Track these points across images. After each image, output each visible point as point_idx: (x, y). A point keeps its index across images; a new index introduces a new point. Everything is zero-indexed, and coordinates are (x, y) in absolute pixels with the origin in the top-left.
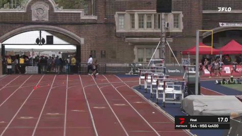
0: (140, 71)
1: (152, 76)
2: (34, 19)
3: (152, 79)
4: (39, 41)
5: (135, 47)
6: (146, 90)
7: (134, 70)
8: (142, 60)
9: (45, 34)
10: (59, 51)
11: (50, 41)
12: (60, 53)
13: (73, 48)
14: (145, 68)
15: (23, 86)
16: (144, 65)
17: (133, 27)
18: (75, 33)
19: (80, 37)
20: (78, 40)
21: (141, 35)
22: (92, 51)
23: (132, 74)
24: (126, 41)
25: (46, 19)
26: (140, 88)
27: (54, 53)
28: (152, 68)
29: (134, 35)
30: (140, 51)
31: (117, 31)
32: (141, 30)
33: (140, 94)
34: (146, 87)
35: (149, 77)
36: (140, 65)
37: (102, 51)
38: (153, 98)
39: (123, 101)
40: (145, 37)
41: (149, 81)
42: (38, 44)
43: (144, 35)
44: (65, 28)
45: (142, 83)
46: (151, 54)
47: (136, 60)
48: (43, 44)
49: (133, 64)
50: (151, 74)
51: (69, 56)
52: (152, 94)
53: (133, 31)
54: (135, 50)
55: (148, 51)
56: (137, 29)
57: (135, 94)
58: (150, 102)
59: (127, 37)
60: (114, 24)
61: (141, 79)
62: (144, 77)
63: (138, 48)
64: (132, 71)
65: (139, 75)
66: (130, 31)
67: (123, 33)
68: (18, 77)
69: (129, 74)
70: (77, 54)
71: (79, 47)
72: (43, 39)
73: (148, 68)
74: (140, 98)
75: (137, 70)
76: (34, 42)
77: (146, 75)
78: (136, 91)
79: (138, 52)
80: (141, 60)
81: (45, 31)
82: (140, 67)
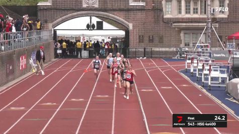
0: (187, 55)
1: (198, 60)
2: (85, 6)
3: (198, 63)
4: (90, 27)
5: (182, 32)
6: (192, 73)
7: (180, 55)
8: (189, 45)
11: (100, 26)
12: (109, 38)
14: (191, 52)
15: (74, 69)
16: (190, 50)
17: (180, 12)
18: (124, 19)
19: (129, 22)
20: (126, 26)
21: (188, 21)
22: (140, 36)
23: (179, 58)
24: (173, 26)
25: (97, 6)
26: (187, 72)
27: (103, 38)
28: (198, 52)
29: (181, 20)
31: (165, 17)
32: (188, 16)
33: (186, 77)
34: (192, 71)
35: (195, 61)
36: (187, 49)
37: (149, 37)
38: (199, 81)
39: (171, 85)
40: (192, 22)
41: (196, 65)
42: (88, 29)
43: (190, 20)
44: (114, 14)
45: (189, 66)
46: (197, 39)
47: (182, 45)
48: (93, 29)
49: (180, 48)
50: (197, 58)
51: (118, 41)
52: (198, 77)
53: (180, 16)
54: (182, 35)
55: (195, 35)
56: (184, 15)
57: (181, 77)
58: (196, 85)
59: (174, 23)
60: (161, 10)
61: (187, 63)
62: (190, 61)
63: (185, 33)
64: (178, 55)
65: (185, 59)
66: (177, 17)
67: (170, 19)
68: (69, 60)
69: (176, 58)
70: (126, 40)
71: (127, 32)
72: (93, 24)
73: (195, 53)
74: (186, 82)
75: (184, 54)
77: (192, 59)
78: (183, 75)
79: (185, 37)
80: (187, 45)
81: (97, 17)
82: (186, 52)
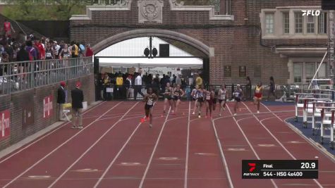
0: (297, 96)
1: (314, 104)
2: (141, 20)
3: (314, 108)
4: (149, 53)
5: (290, 61)
6: (305, 123)
7: (288, 95)
8: (300, 80)
9: (157, 43)
10: (178, 67)
12: (178, 70)
13: (198, 62)
14: (304, 92)
15: (125, 117)
16: (302, 88)
17: (287, 31)
18: (200, 40)
19: (208, 45)
20: (205, 51)
21: (298, 43)
22: (225, 67)
23: (285, 100)
24: (277, 52)
25: (160, 21)
26: (297, 121)
27: (170, 70)
28: (314, 92)
29: (288, 43)
30: (297, 66)
31: (263, 37)
32: (299, 36)
33: (296, 130)
34: (305, 120)
35: (310, 105)
36: (297, 87)
37: (240, 67)
38: (316, 135)
39: (271, 141)
40: (305, 45)
41: (311, 111)
42: (147, 57)
43: (303, 43)
44: (186, 34)
45: (300, 113)
46: (313, 70)
47: (290, 81)
48: (155, 57)
49: (287, 85)
50: (313, 100)
51: (192, 74)
52: (314, 130)
53: (286, 36)
54: (290, 64)
55: (309, 66)
56: (293, 34)
57: (290, 130)
58: (311, 141)
59: (278, 46)
60: (258, 27)
61: (299, 108)
62: (302, 105)
63: (294, 63)
64: (284, 96)
65: (296, 101)
66: (282, 37)
67: (272, 40)
68: (117, 105)
69: (281, 100)
70: (205, 71)
71: (206, 60)
72: (155, 49)
73: (309, 92)
74: (296, 137)
75: (293, 94)
76: (142, 54)
77: (305, 102)
78: (292, 126)
79: (294, 69)
80: (298, 80)
81: (158, 37)
82: (297, 91)
